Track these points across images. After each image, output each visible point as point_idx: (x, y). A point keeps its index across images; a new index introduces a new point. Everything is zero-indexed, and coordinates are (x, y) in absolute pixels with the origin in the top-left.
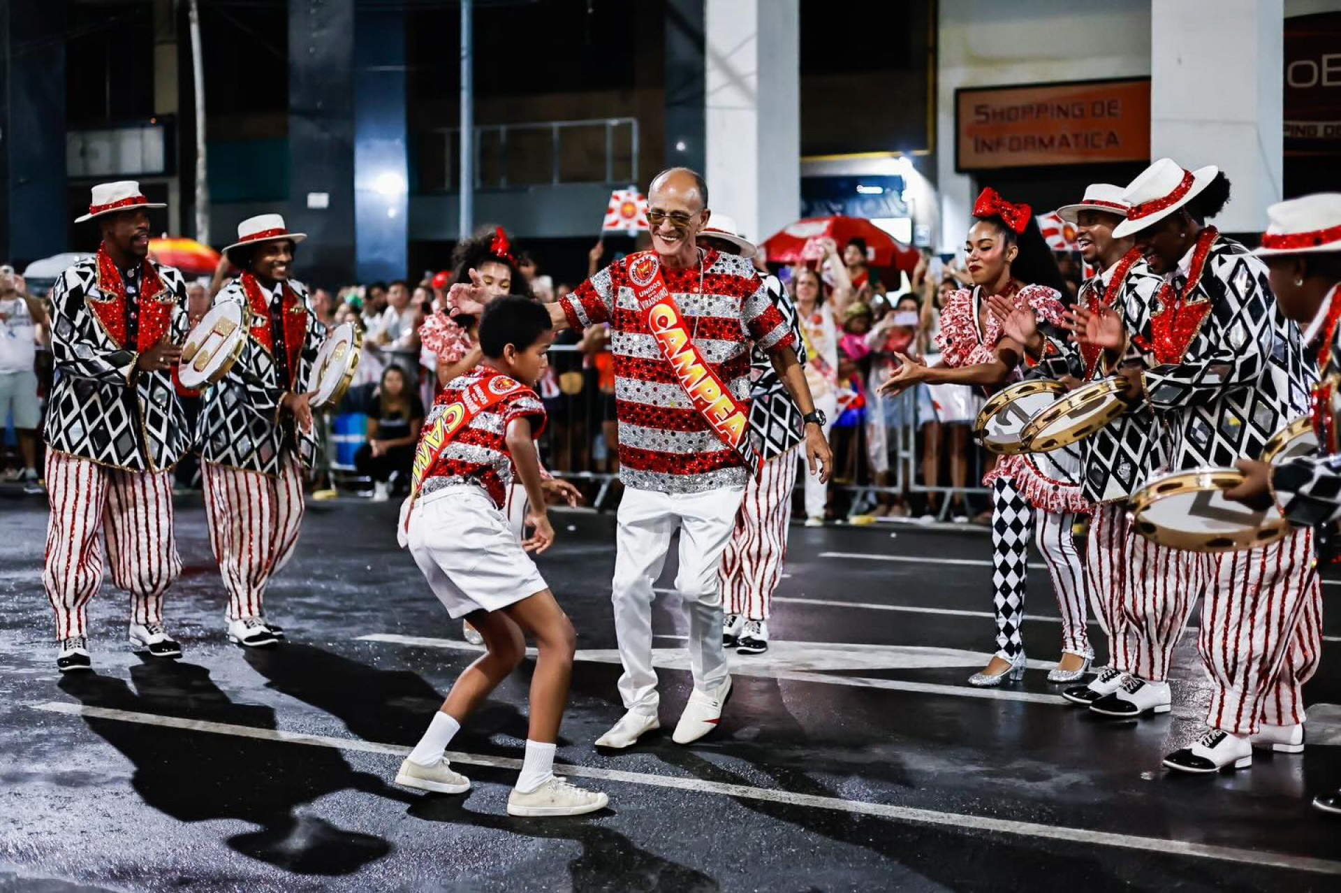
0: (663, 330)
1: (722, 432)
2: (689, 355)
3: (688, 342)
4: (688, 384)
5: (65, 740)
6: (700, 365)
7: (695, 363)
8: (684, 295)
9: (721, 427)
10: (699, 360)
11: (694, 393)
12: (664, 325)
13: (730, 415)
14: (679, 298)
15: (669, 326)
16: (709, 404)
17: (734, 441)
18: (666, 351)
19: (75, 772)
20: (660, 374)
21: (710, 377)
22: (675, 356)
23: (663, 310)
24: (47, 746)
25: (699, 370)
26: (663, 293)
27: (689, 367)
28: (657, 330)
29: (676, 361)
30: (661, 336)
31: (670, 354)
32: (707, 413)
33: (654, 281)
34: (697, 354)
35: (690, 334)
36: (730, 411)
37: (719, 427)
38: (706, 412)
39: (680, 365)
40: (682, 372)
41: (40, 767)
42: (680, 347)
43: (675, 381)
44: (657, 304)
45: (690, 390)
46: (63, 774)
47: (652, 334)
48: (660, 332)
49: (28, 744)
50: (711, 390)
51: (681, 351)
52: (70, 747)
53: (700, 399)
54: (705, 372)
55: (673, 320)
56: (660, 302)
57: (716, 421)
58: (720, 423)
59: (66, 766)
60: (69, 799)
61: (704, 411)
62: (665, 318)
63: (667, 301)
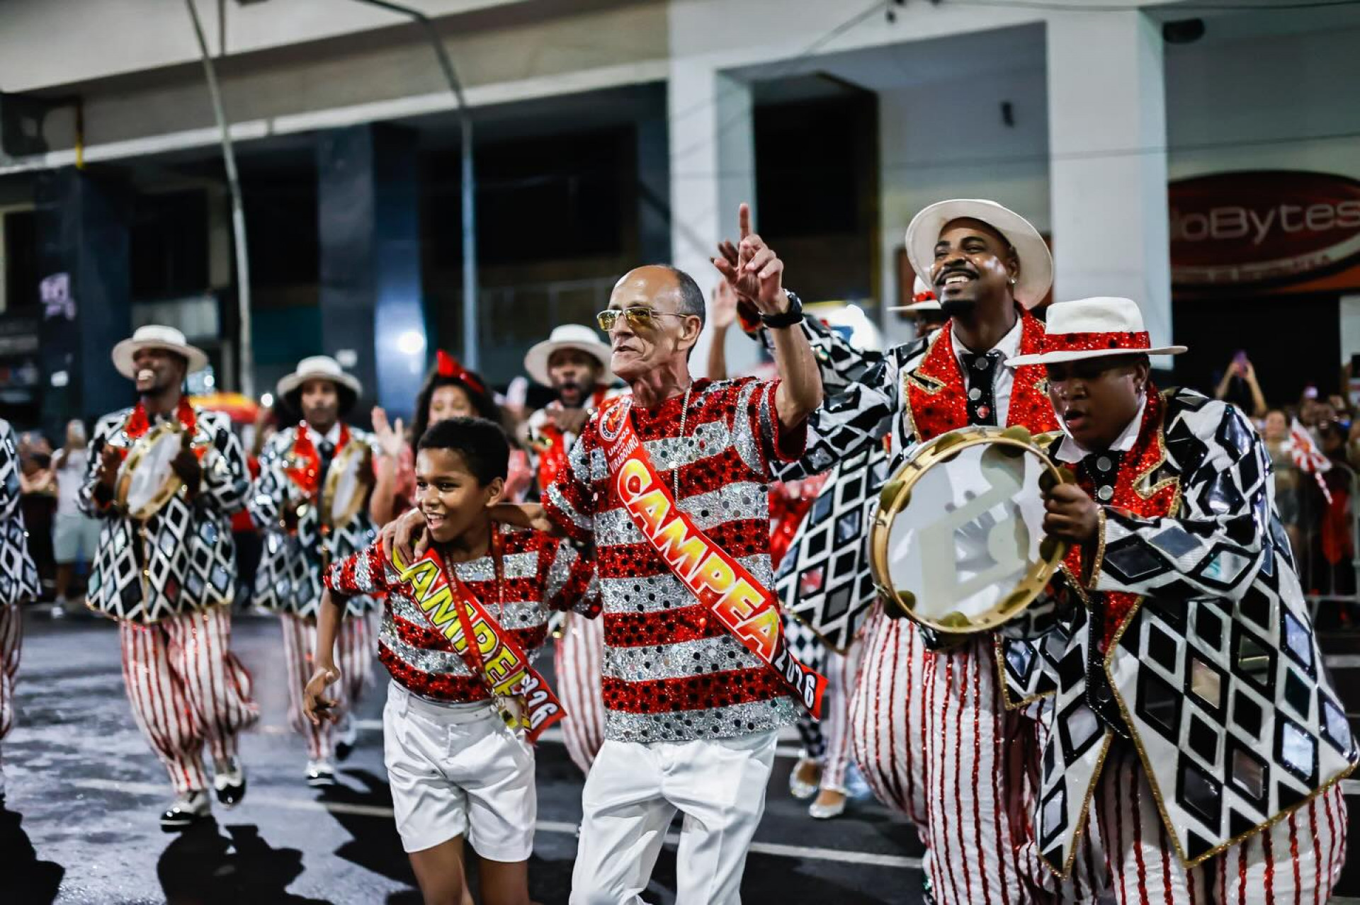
0: (635, 498)
1: (746, 638)
2: (677, 528)
3: (672, 508)
4: (685, 570)
5: (98, 809)
6: (695, 538)
7: (688, 537)
8: (659, 443)
9: (744, 631)
10: (692, 531)
11: (696, 582)
12: (636, 490)
13: (757, 611)
14: (654, 447)
15: (642, 489)
16: (719, 596)
17: (766, 651)
18: (644, 529)
19: (103, 833)
20: (639, 563)
21: (714, 554)
22: (657, 533)
23: (635, 468)
24: (84, 813)
25: (697, 547)
26: (633, 443)
27: (682, 544)
28: (628, 498)
29: (660, 541)
30: (634, 508)
31: (651, 531)
32: (720, 609)
33: (624, 429)
34: (688, 523)
35: (671, 496)
36: (757, 606)
37: (740, 630)
38: (718, 609)
39: (667, 545)
40: (674, 554)
41: (76, 830)
42: (663, 517)
43: (664, 568)
44: (626, 460)
45: (689, 579)
46: (94, 834)
47: (623, 506)
48: (631, 502)
49: (68, 813)
50: (717, 572)
51: (665, 523)
52: (102, 814)
53: (707, 589)
54: (706, 548)
55: (646, 481)
56: (630, 457)
57: (734, 622)
58: (741, 624)
59: (97, 828)
60: (96, 854)
61: (714, 608)
62: (636, 479)
63: (639, 454)
